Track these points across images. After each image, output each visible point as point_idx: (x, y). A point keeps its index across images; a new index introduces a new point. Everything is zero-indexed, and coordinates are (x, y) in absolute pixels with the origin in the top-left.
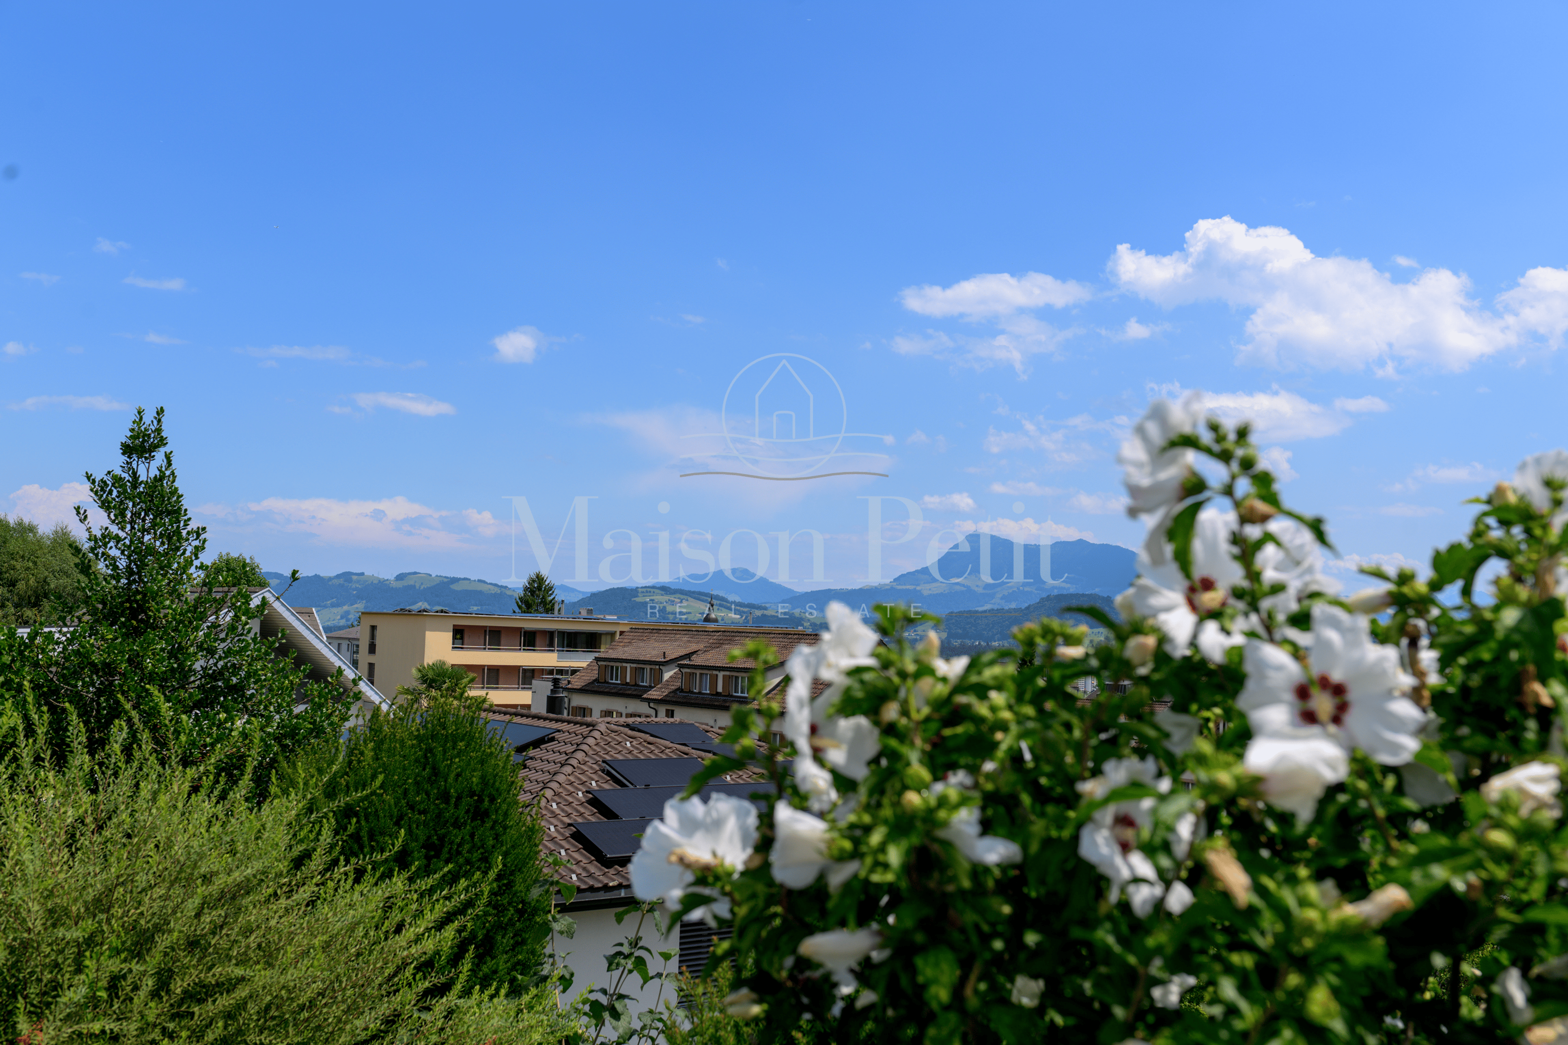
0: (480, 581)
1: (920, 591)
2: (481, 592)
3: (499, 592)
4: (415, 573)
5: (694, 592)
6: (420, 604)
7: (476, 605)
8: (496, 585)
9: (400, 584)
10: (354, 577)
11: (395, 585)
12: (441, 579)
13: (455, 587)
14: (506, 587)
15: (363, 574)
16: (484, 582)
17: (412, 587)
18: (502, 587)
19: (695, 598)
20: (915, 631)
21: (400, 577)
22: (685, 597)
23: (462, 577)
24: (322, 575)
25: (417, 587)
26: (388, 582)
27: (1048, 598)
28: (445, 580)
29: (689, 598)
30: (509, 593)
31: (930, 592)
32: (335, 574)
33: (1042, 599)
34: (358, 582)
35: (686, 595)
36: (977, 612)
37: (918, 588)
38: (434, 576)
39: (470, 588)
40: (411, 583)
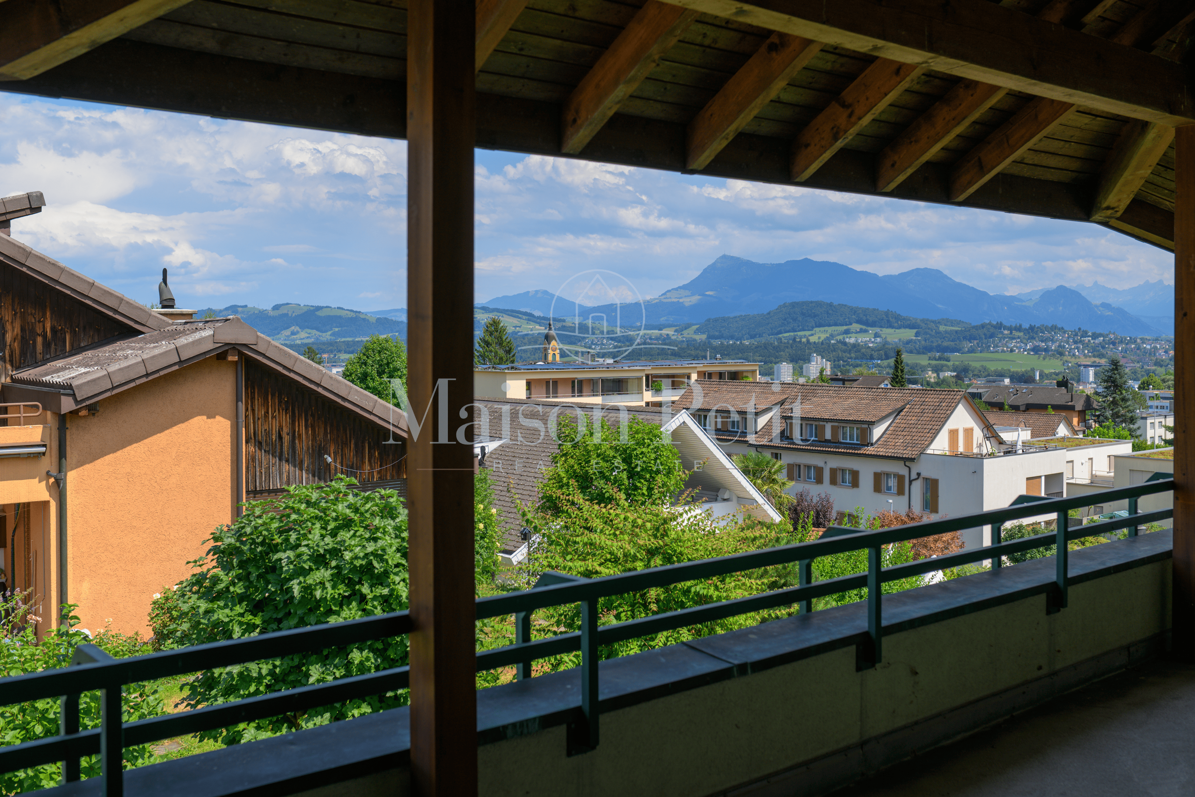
0: (338, 308)
1: (682, 303)
2: (340, 317)
3: (354, 316)
4: (288, 304)
5: (507, 310)
6: (293, 328)
7: (337, 327)
8: (351, 311)
9: (276, 313)
10: (240, 309)
11: (272, 313)
12: (308, 308)
13: (319, 313)
14: (360, 312)
15: (246, 306)
16: (342, 309)
17: (286, 315)
18: (356, 312)
19: (508, 315)
20: (682, 334)
21: (276, 307)
22: (501, 314)
23: (325, 305)
24: (213, 309)
25: (290, 315)
26: (266, 312)
27: (784, 305)
28: (312, 308)
29: (504, 315)
30: (362, 316)
31: (691, 303)
32: (224, 307)
33: (780, 306)
34: (243, 312)
35: (502, 312)
36: (729, 318)
37: (681, 300)
38: (302, 305)
39: (332, 314)
40: (285, 312)
